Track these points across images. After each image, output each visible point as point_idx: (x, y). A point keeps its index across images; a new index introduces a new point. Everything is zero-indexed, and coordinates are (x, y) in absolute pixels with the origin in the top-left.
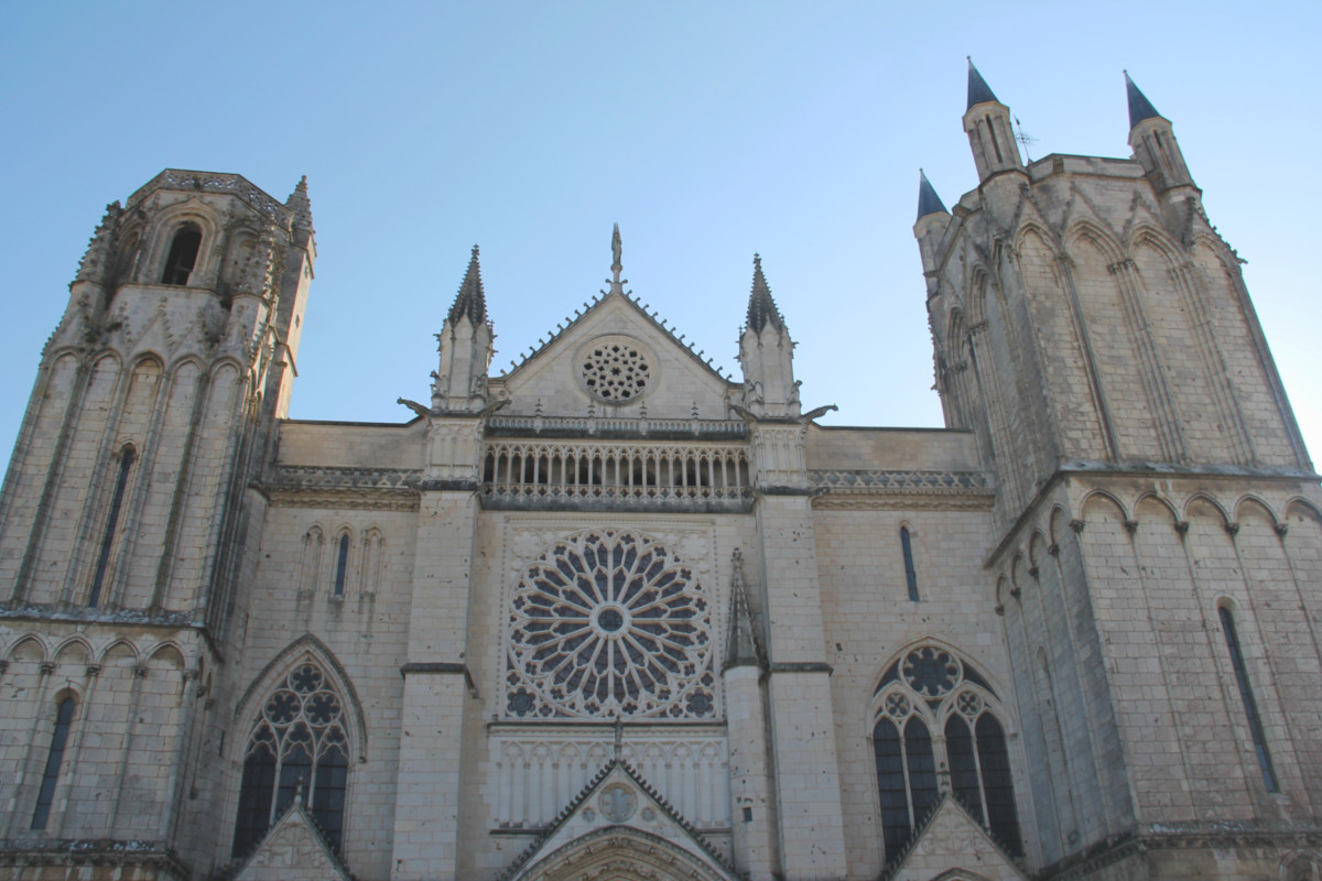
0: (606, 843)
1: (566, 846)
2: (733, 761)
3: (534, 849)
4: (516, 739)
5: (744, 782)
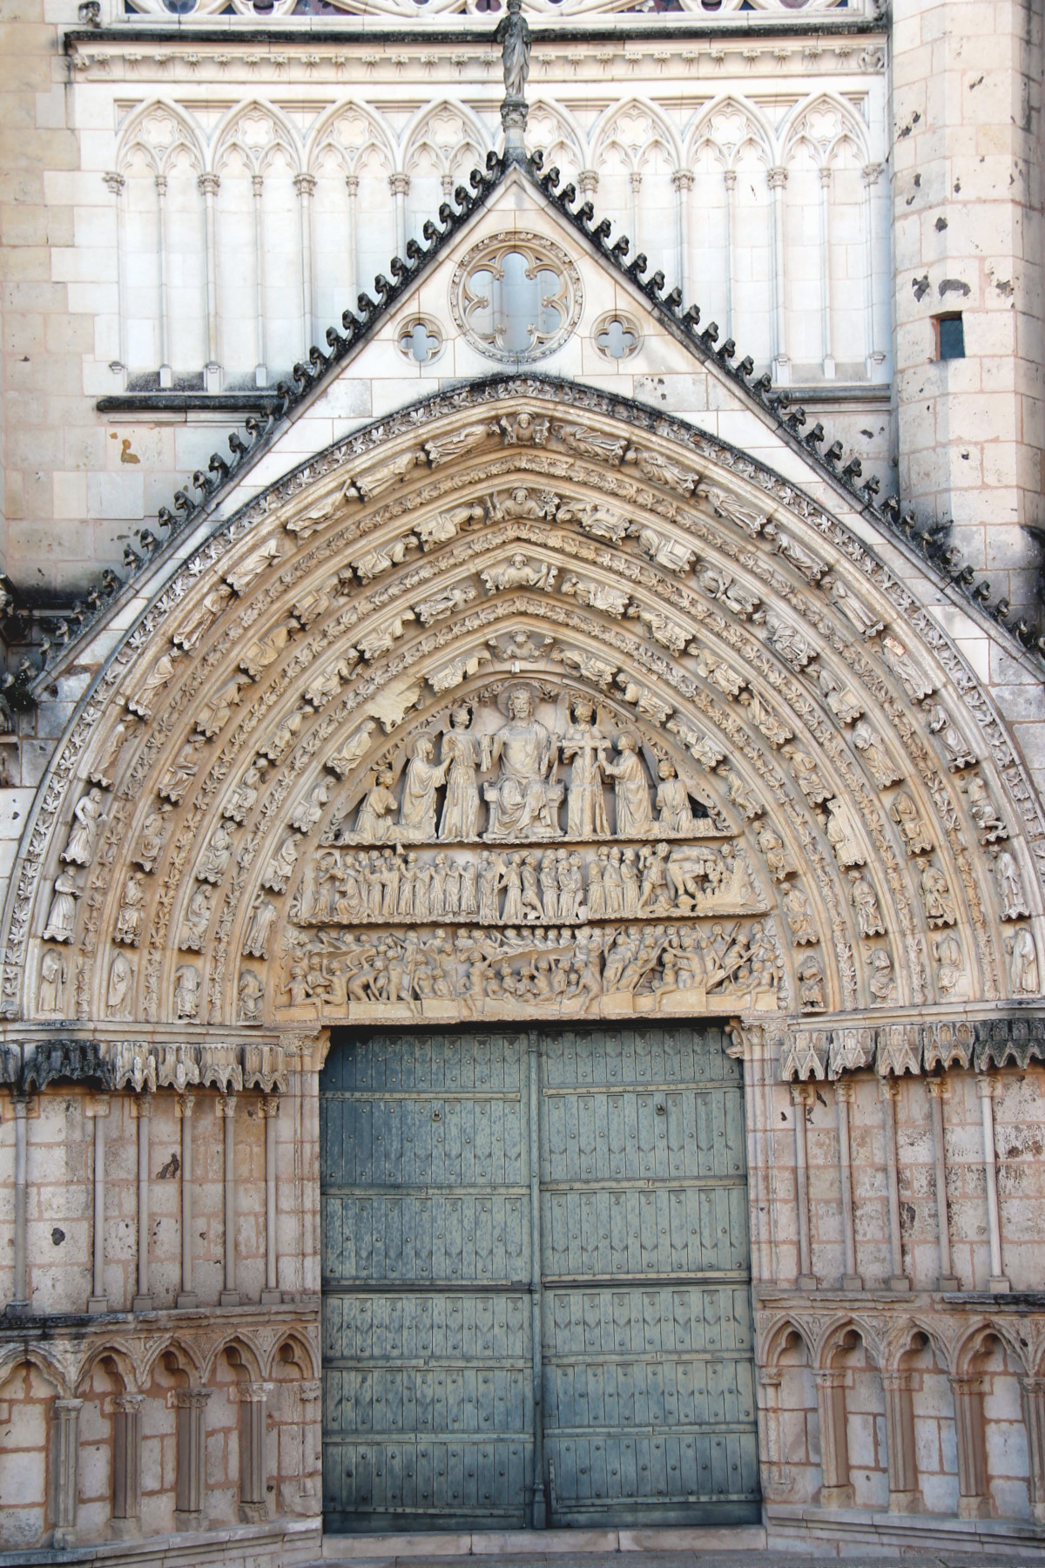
0: (480, 430)
1: (347, 442)
2: (906, 157)
3: (245, 454)
4: (168, 93)
5: (941, 225)
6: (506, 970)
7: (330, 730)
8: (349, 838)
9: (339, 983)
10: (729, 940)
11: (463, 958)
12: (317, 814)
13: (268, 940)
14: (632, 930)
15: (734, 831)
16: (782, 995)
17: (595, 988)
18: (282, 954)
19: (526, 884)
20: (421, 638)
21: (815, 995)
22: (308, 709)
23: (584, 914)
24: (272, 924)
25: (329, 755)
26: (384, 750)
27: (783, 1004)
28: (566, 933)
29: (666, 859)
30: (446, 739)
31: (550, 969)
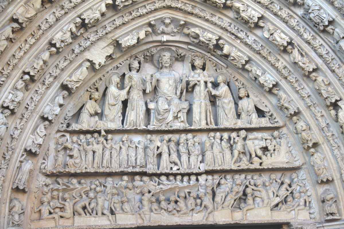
6: (162, 198)
7: (65, 64)
8: (75, 127)
9: (69, 206)
10: (280, 181)
11: (138, 191)
12: (58, 110)
13: (28, 181)
14: (229, 177)
15: (281, 124)
16: (311, 211)
17: (211, 207)
18: (36, 190)
19: (172, 151)
20: (115, 17)
21: (334, 209)
22: (53, 49)
23: (203, 167)
24: (31, 172)
25: (65, 78)
26: (94, 81)
27: (312, 216)
28: (193, 178)
29: (245, 139)
30: (127, 77)
31: (185, 198)
